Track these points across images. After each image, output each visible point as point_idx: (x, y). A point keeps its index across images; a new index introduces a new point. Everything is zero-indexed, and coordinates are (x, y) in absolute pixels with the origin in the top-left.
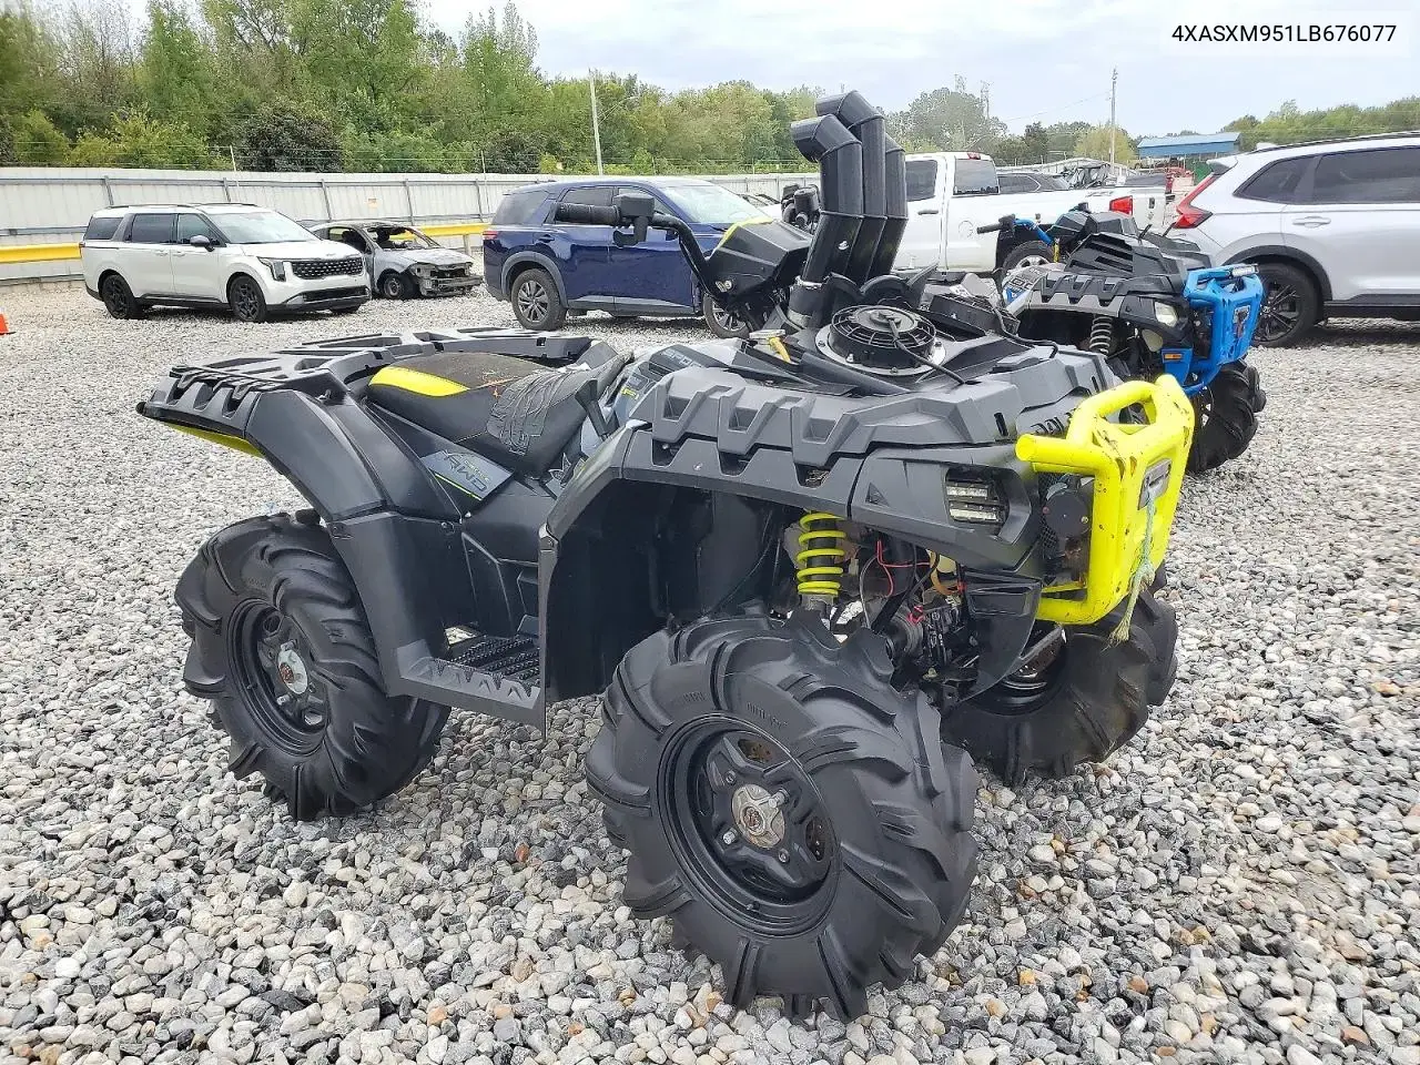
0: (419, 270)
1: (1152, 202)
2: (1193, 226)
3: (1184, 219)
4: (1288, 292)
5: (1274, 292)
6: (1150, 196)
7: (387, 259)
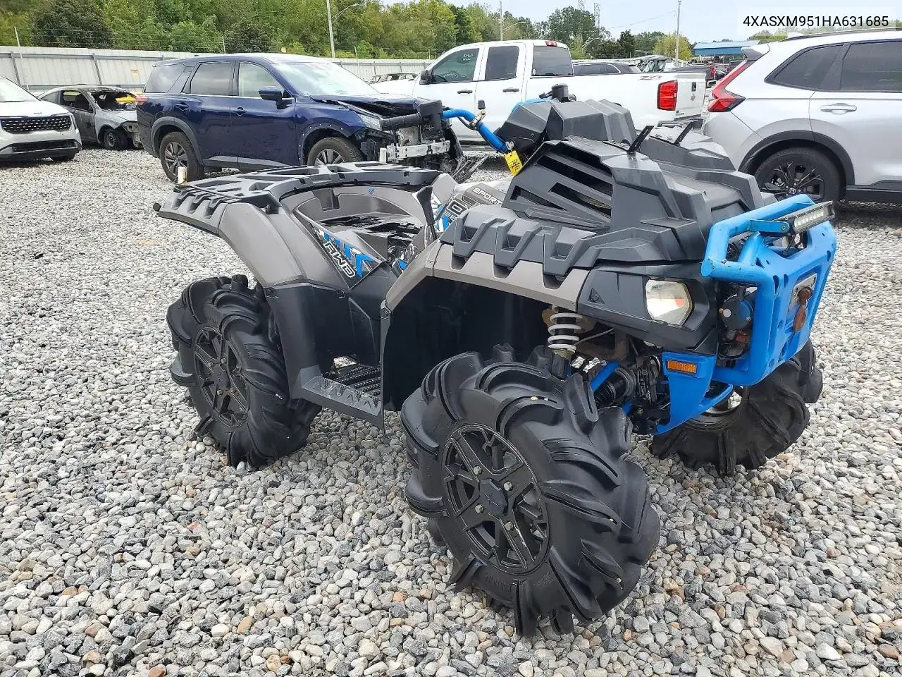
0: (130, 127)
1: (694, 86)
2: (728, 110)
3: (718, 103)
4: (813, 175)
5: (799, 175)
6: (694, 80)
7: (105, 118)
